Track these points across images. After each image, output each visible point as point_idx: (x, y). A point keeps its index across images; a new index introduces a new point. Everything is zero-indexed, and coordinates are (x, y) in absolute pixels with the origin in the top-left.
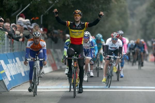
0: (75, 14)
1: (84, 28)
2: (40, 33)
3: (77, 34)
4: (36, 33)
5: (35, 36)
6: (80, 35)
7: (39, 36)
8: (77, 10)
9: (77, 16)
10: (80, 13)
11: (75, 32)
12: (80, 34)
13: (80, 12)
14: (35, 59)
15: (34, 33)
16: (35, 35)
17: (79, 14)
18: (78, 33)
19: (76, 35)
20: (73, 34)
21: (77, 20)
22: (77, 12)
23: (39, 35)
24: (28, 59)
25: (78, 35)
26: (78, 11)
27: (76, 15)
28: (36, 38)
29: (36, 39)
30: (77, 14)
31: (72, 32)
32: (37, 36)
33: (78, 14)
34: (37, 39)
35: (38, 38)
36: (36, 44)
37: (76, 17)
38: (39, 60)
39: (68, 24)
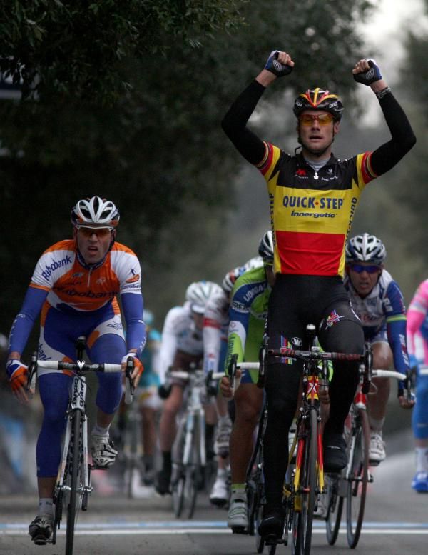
1: (354, 184)
2: (110, 205)
3: (317, 210)
4: (90, 206)
5: (86, 220)
6: (331, 216)
7: (108, 219)
8: (317, 91)
9: (316, 125)
10: (331, 106)
11: (306, 202)
12: (331, 211)
13: (332, 100)
14: (81, 365)
15: (82, 204)
16: (87, 214)
17: (326, 109)
18: (322, 207)
19: (311, 219)
20: (293, 214)
21: (317, 145)
22: (315, 104)
23: (105, 215)
24: (41, 363)
25: (318, 216)
26: (320, 95)
27: (312, 119)
28: (89, 233)
29: (86, 239)
30: (316, 109)
31: (288, 202)
32: (96, 218)
33: (320, 109)
34: (94, 237)
35: (101, 233)
36: (87, 267)
37: (313, 129)
38: (102, 369)
39: (271, 153)
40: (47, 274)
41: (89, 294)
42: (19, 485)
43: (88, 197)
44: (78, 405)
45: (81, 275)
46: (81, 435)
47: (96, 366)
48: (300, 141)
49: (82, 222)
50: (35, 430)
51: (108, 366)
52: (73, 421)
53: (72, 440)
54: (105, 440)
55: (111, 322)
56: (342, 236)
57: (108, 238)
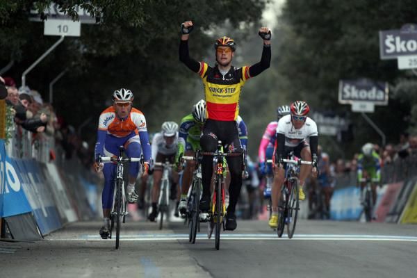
0: (220, 47)
1: (241, 80)
2: (129, 92)
3: (224, 94)
4: (120, 93)
5: (119, 99)
8: (224, 38)
10: (231, 44)
11: (219, 90)
12: (230, 94)
13: (231, 42)
14: (120, 158)
15: (117, 92)
16: (119, 96)
17: (229, 46)
18: (226, 92)
20: (214, 95)
21: (224, 62)
22: (224, 43)
24: (103, 158)
26: (226, 40)
27: (222, 50)
29: (120, 108)
30: (224, 46)
31: (212, 90)
32: (123, 98)
33: (226, 46)
34: (123, 107)
35: (126, 104)
36: (121, 120)
37: (223, 55)
38: (130, 161)
39: (203, 68)
40: (105, 123)
41: (122, 131)
42: (94, 216)
43: (119, 89)
44: (120, 176)
45: (118, 123)
46: (121, 190)
47: (127, 159)
48: (217, 60)
49: (118, 101)
50: (101, 189)
51: (133, 159)
52: (118, 184)
53: (118, 192)
54: (133, 190)
55: (135, 137)
56: (236, 104)
57: (129, 106)
